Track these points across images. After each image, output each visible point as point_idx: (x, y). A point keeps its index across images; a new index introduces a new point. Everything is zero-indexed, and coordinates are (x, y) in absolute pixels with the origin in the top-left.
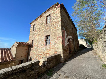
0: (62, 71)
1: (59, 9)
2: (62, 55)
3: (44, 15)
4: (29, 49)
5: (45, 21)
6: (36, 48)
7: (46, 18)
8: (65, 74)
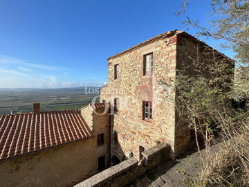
0: (168, 175)
1: (174, 47)
2: (173, 148)
3: (138, 51)
5: (140, 66)
6: (124, 117)
7: (142, 58)
8: (172, 182)
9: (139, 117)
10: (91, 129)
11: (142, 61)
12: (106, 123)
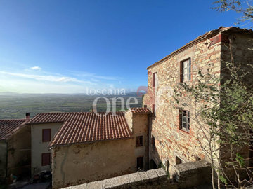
1: (218, 47)
4: (148, 119)
6: (161, 123)
7: (179, 65)
9: (176, 125)
10: (131, 131)
11: (178, 68)
12: (145, 127)
